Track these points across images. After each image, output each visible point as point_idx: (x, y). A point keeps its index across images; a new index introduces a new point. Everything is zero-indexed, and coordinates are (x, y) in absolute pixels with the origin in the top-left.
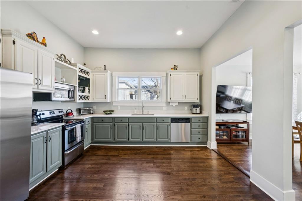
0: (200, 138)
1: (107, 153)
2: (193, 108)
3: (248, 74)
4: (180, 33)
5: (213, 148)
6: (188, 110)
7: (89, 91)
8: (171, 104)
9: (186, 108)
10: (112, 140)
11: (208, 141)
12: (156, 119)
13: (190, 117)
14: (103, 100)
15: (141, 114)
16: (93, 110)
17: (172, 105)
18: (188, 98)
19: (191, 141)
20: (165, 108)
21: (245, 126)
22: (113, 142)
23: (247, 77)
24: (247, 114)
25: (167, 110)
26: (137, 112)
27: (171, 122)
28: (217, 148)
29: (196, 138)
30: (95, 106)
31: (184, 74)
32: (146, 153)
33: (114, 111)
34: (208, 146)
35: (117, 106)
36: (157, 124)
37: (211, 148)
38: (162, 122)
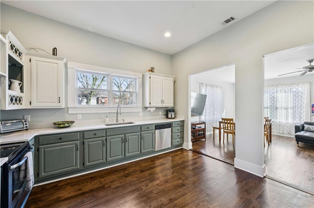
0: (178, 141)
1: (80, 190)
2: (169, 113)
3: (201, 84)
4: (168, 35)
5: (190, 149)
6: (163, 115)
7: (22, 89)
8: (148, 109)
9: (160, 113)
10: (79, 168)
11: (184, 143)
12: (141, 127)
13: (171, 122)
14: (55, 105)
15: (115, 122)
16: (27, 123)
17: (150, 111)
18: (166, 103)
19: (172, 146)
20: (141, 114)
21: (203, 126)
22: (82, 169)
23: (200, 87)
24: (200, 116)
25: (143, 117)
26: (109, 121)
27: (155, 130)
28: (192, 148)
29: (176, 142)
30: (30, 116)
31: (162, 78)
32: (137, 171)
33: (73, 122)
34: (184, 148)
35: (77, 114)
36: (142, 134)
37: (188, 148)
38: (147, 130)
